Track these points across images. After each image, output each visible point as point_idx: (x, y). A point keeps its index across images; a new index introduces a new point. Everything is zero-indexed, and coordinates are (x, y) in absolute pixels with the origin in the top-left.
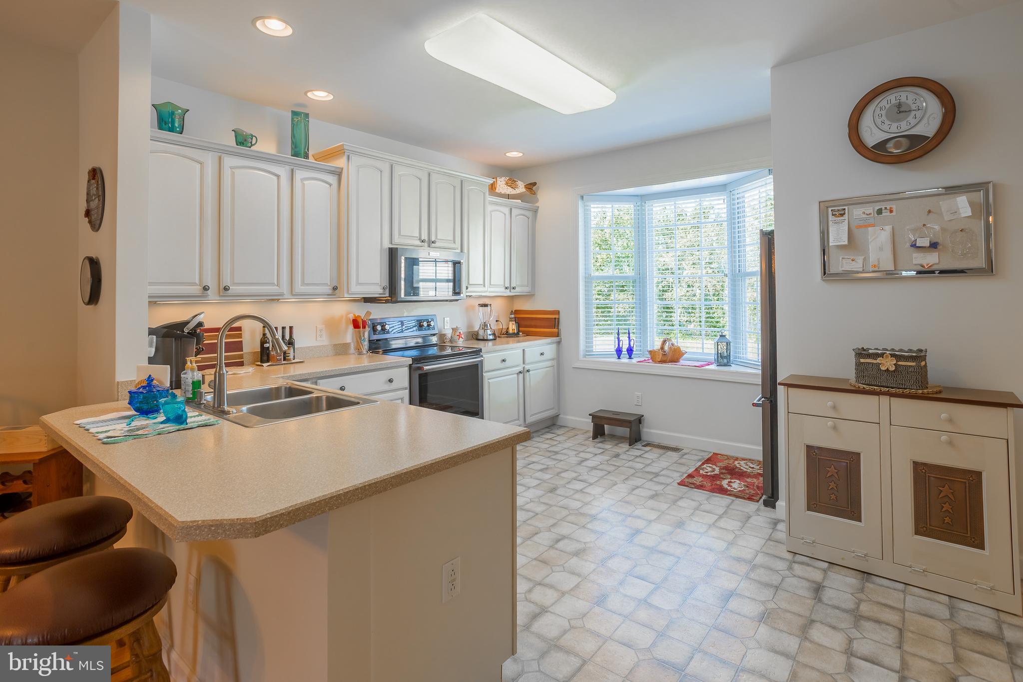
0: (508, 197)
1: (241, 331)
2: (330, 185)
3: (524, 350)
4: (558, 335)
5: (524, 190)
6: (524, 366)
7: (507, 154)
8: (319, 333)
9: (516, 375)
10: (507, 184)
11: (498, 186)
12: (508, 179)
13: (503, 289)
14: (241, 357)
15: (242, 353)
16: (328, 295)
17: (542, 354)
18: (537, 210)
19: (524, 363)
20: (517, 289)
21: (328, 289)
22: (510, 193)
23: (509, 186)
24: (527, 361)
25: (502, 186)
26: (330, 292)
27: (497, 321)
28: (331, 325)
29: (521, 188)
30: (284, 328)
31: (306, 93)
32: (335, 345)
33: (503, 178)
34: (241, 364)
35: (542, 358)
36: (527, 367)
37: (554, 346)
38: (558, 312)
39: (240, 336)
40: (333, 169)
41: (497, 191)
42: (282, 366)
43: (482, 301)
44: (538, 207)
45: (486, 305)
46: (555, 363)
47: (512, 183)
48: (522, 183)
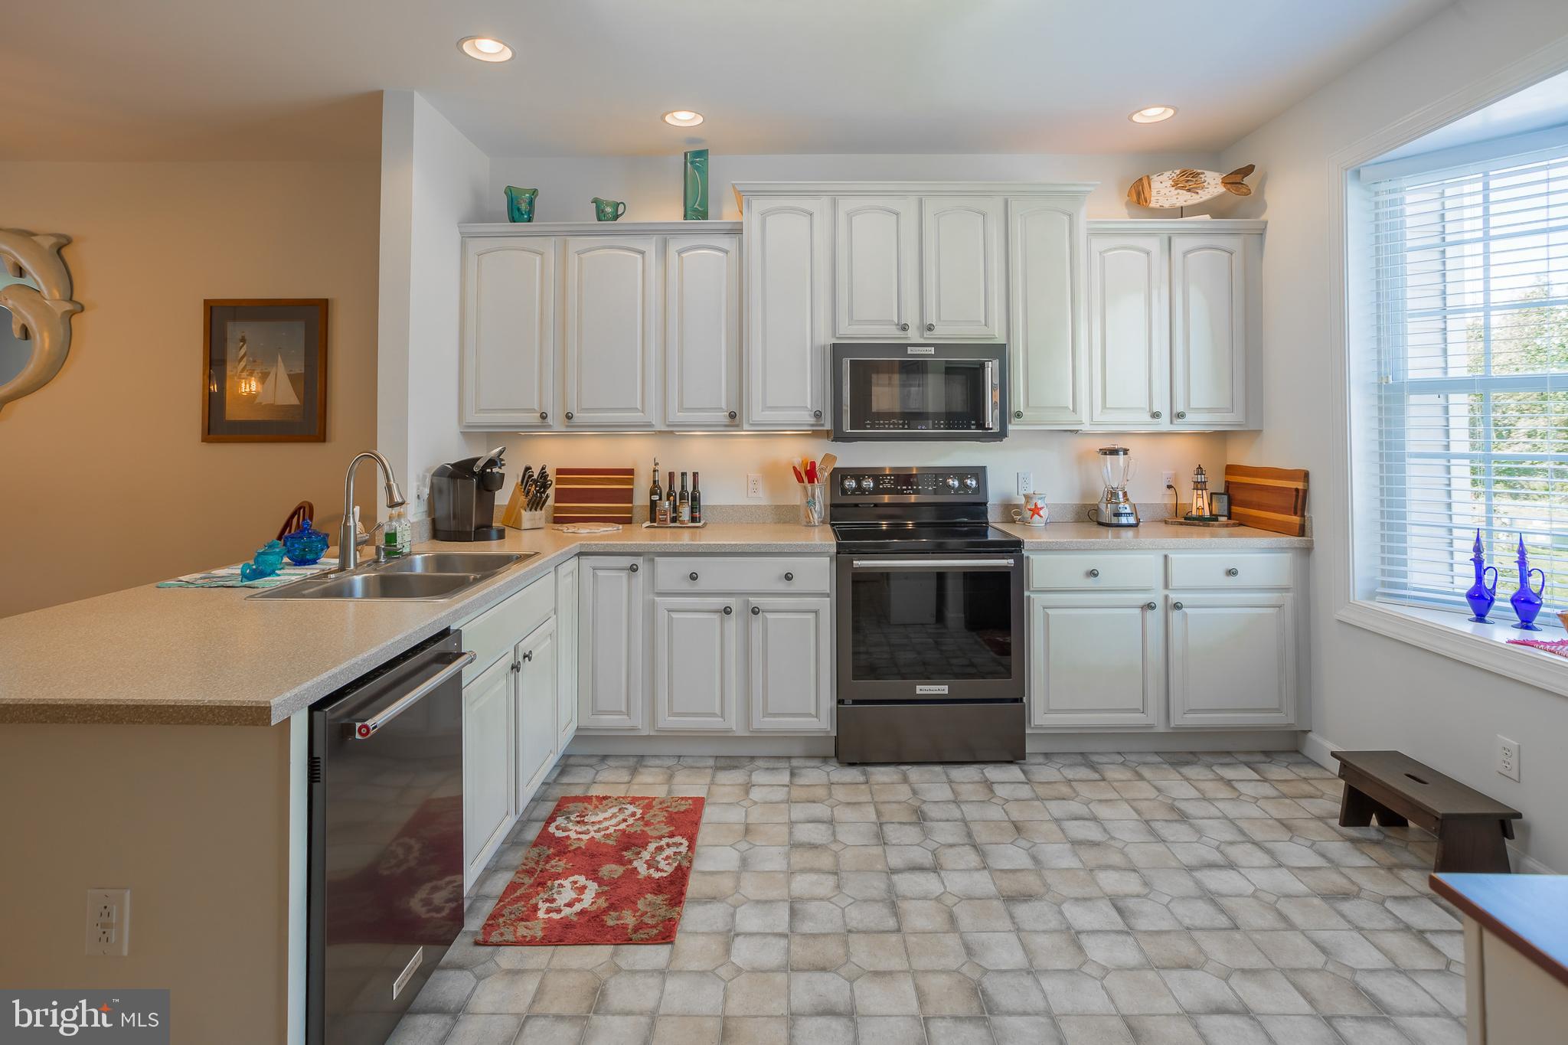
0: (1182, 212)
1: (633, 475)
2: (727, 252)
3: (1166, 557)
4: (1302, 531)
5: (1221, 189)
6: (1167, 592)
7: (1136, 118)
8: (751, 486)
9: (1138, 611)
10: (1176, 185)
11: (1154, 193)
12: (1178, 172)
13: (1147, 418)
14: (629, 510)
15: (630, 505)
16: (726, 426)
17: (1231, 573)
18: (1265, 229)
19: (1166, 586)
20: (1190, 417)
21: (722, 417)
22: (1184, 204)
23: (1182, 188)
24: (1175, 582)
25: (1164, 192)
26: (727, 421)
27: (1169, 487)
28: (770, 473)
29: (1213, 185)
30: (683, 474)
31: (663, 118)
32: (777, 507)
33: (1167, 174)
34: (628, 521)
35: (1231, 581)
36: (1174, 597)
37: (1286, 558)
38: (1306, 476)
39: (631, 482)
40: (729, 227)
41: (1153, 205)
42: (668, 530)
43: (1108, 444)
44: (1267, 222)
45: (1113, 452)
46: (1288, 598)
47: (1188, 180)
48: (1217, 174)
